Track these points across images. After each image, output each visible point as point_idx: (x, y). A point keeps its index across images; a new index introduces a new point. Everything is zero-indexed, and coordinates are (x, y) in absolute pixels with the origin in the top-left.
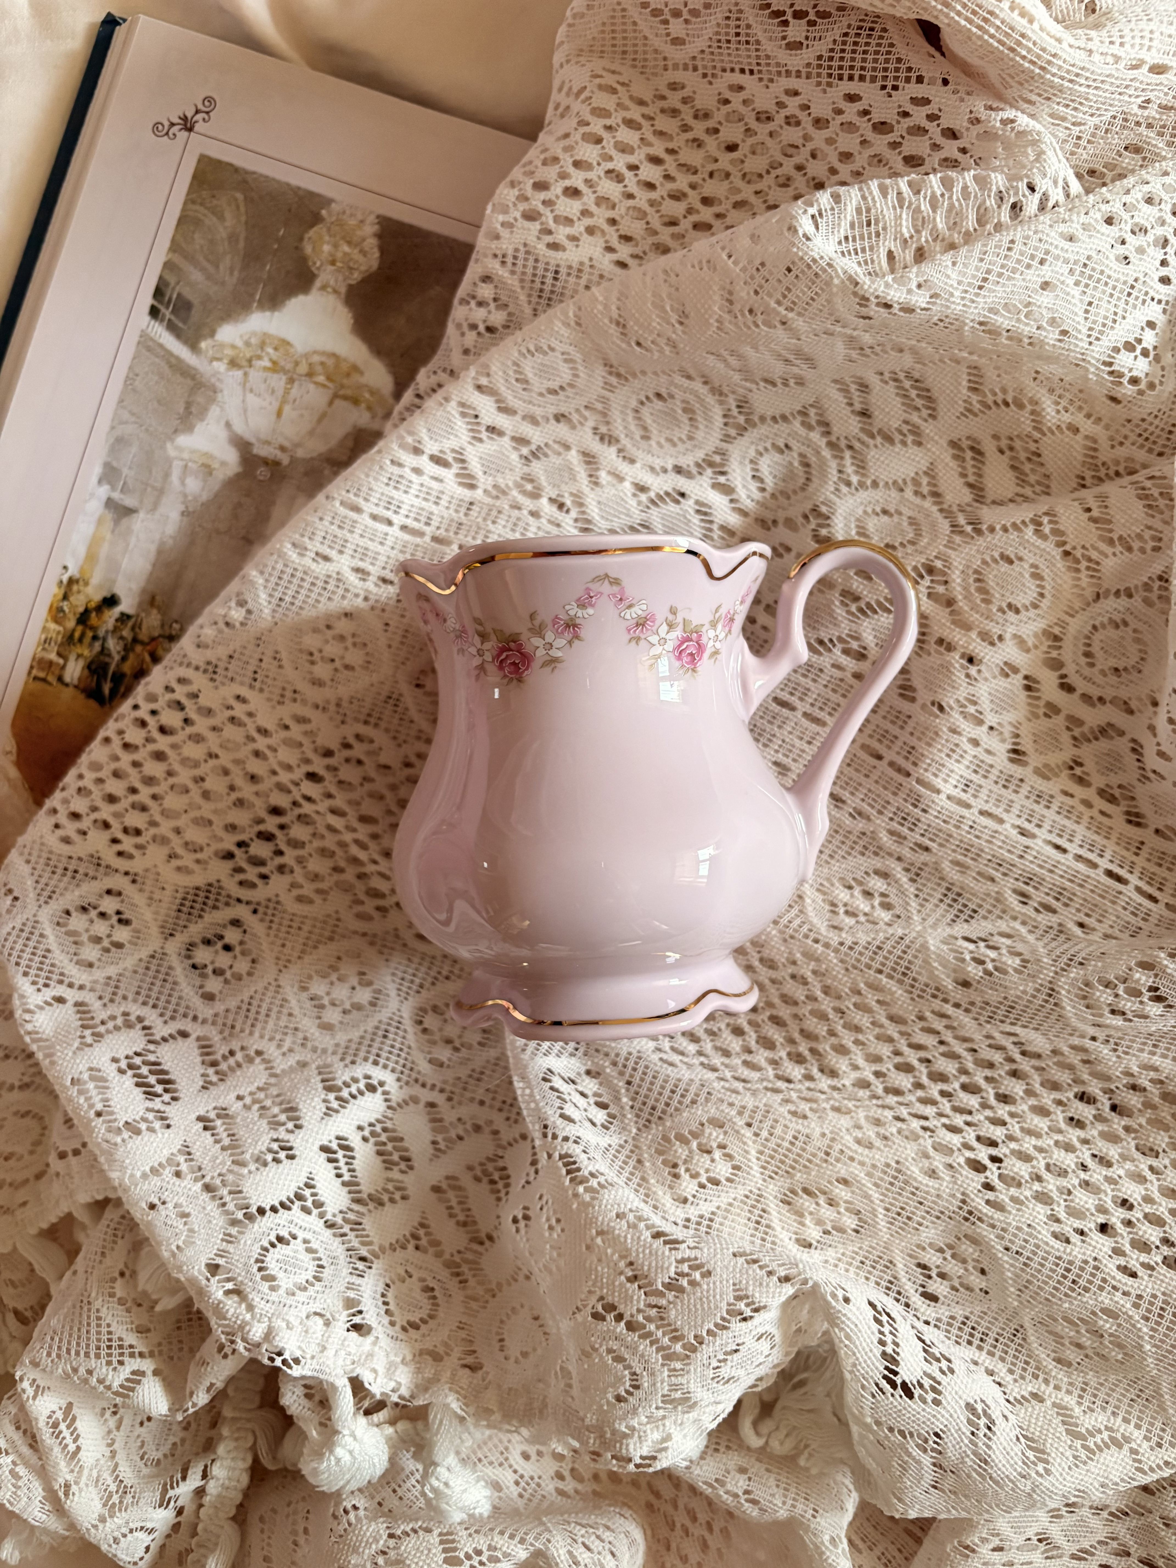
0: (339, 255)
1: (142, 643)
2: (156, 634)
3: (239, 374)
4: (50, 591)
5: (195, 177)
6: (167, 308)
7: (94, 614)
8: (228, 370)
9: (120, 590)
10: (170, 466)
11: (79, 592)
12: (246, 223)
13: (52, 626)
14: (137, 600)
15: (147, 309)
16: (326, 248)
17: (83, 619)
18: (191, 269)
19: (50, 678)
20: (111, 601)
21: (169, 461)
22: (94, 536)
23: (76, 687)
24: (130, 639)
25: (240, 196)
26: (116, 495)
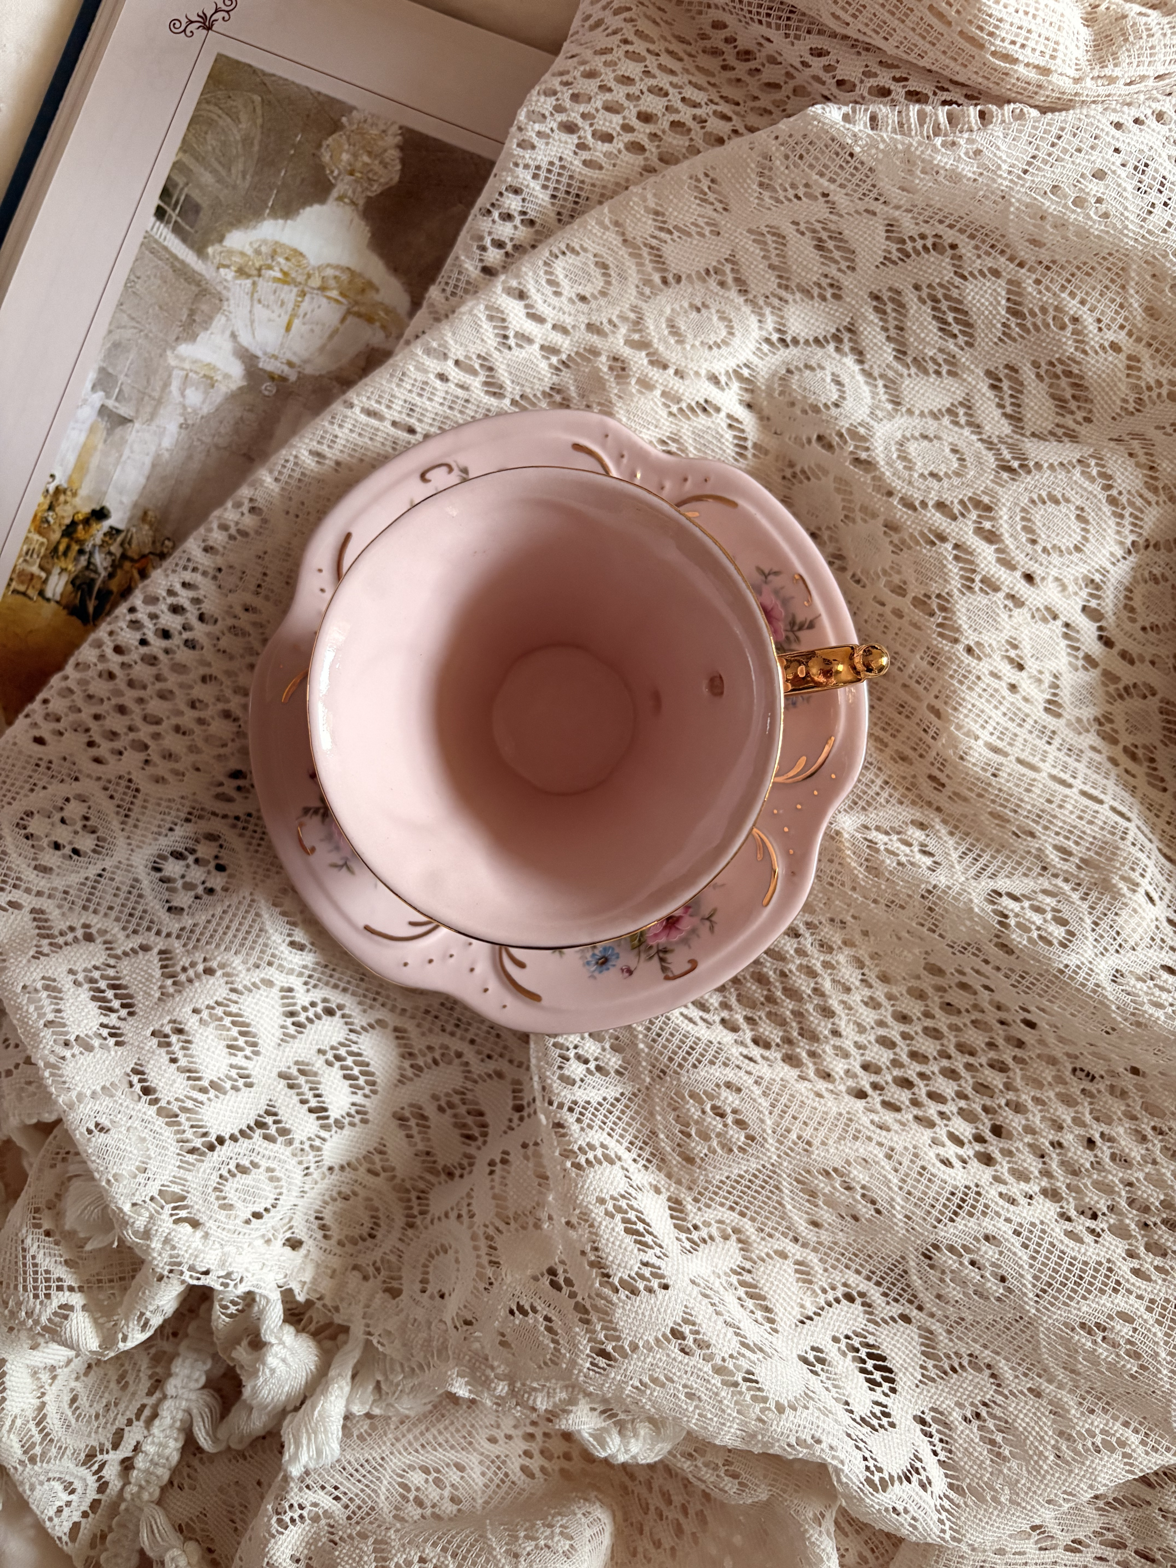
0: (358, 165)
1: (132, 560)
2: (147, 551)
3: (248, 283)
4: (35, 501)
5: (210, 76)
6: (174, 210)
7: (81, 527)
8: (236, 278)
9: (110, 504)
10: (170, 376)
11: (66, 502)
12: (262, 126)
13: (36, 537)
14: (128, 514)
15: (153, 210)
16: (345, 157)
17: (69, 531)
18: (202, 170)
19: (32, 593)
20: (100, 514)
21: (169, 370)
22: (85, 445)
23: (57, 602)
24: (118, 555)
25: (257, 98)
26: (111, 403)
